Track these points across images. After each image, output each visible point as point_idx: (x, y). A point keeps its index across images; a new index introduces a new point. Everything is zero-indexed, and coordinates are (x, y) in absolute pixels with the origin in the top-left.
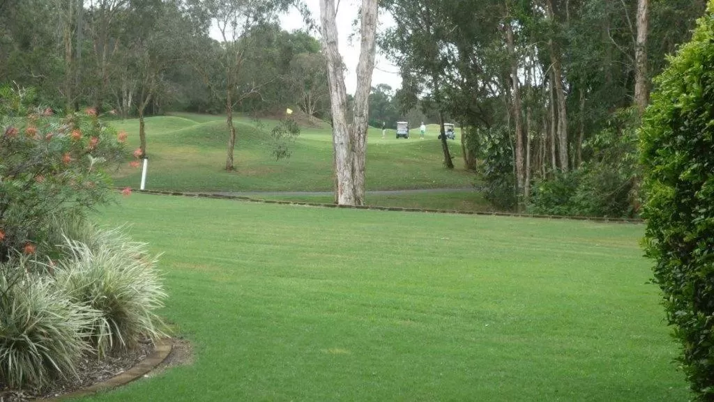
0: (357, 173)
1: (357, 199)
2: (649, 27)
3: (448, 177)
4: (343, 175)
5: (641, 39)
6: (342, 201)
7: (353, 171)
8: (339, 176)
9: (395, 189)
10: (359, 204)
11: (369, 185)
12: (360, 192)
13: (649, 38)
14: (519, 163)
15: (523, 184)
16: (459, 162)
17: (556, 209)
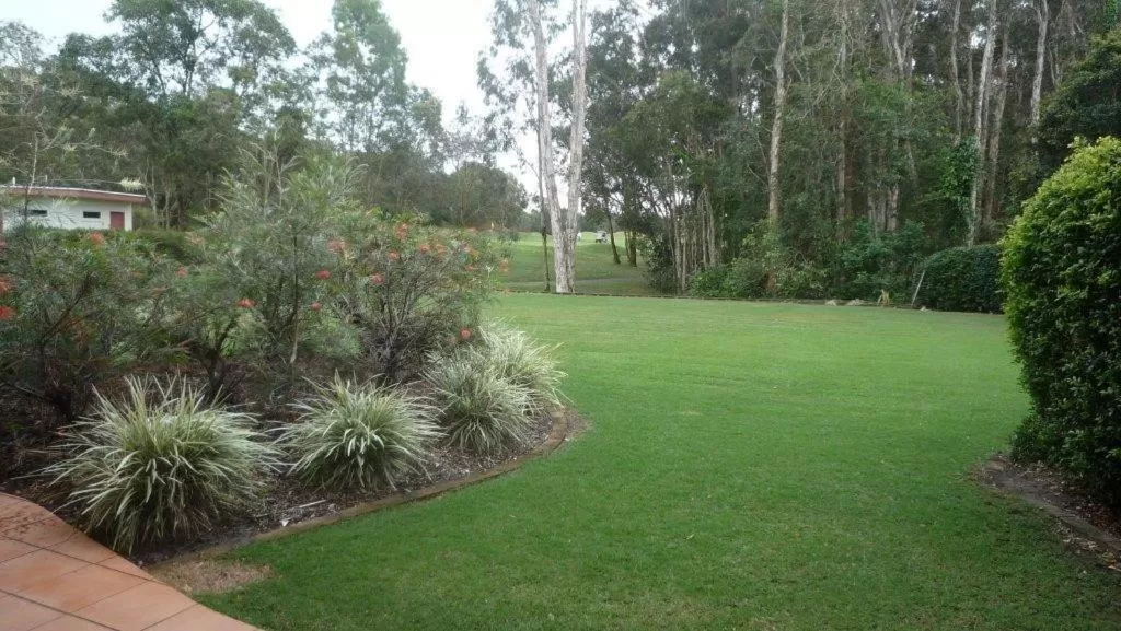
0: (570, 269)
1: (570, 288)
2: (780, 160)
3: (616, 269)
4: (560, 272)
5: (774, 168)
6: (559, 289)
7: (567, 267)
8: (557, 272)
9: (586, 279)
10: (573, 291)
11: (577, 277)
12: (572, 283)
13: (780, 169)
14: (678, 260)
15: (681, 273)
16: (624, 259)
17: (710, 293)
